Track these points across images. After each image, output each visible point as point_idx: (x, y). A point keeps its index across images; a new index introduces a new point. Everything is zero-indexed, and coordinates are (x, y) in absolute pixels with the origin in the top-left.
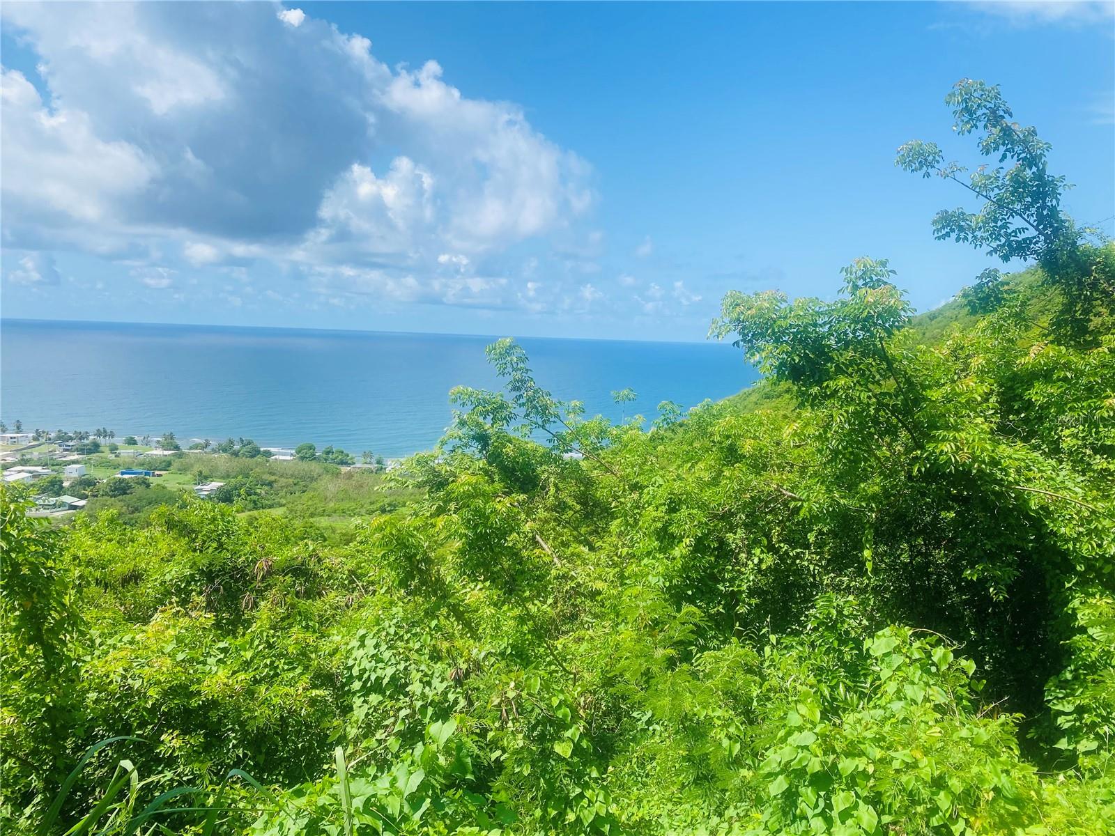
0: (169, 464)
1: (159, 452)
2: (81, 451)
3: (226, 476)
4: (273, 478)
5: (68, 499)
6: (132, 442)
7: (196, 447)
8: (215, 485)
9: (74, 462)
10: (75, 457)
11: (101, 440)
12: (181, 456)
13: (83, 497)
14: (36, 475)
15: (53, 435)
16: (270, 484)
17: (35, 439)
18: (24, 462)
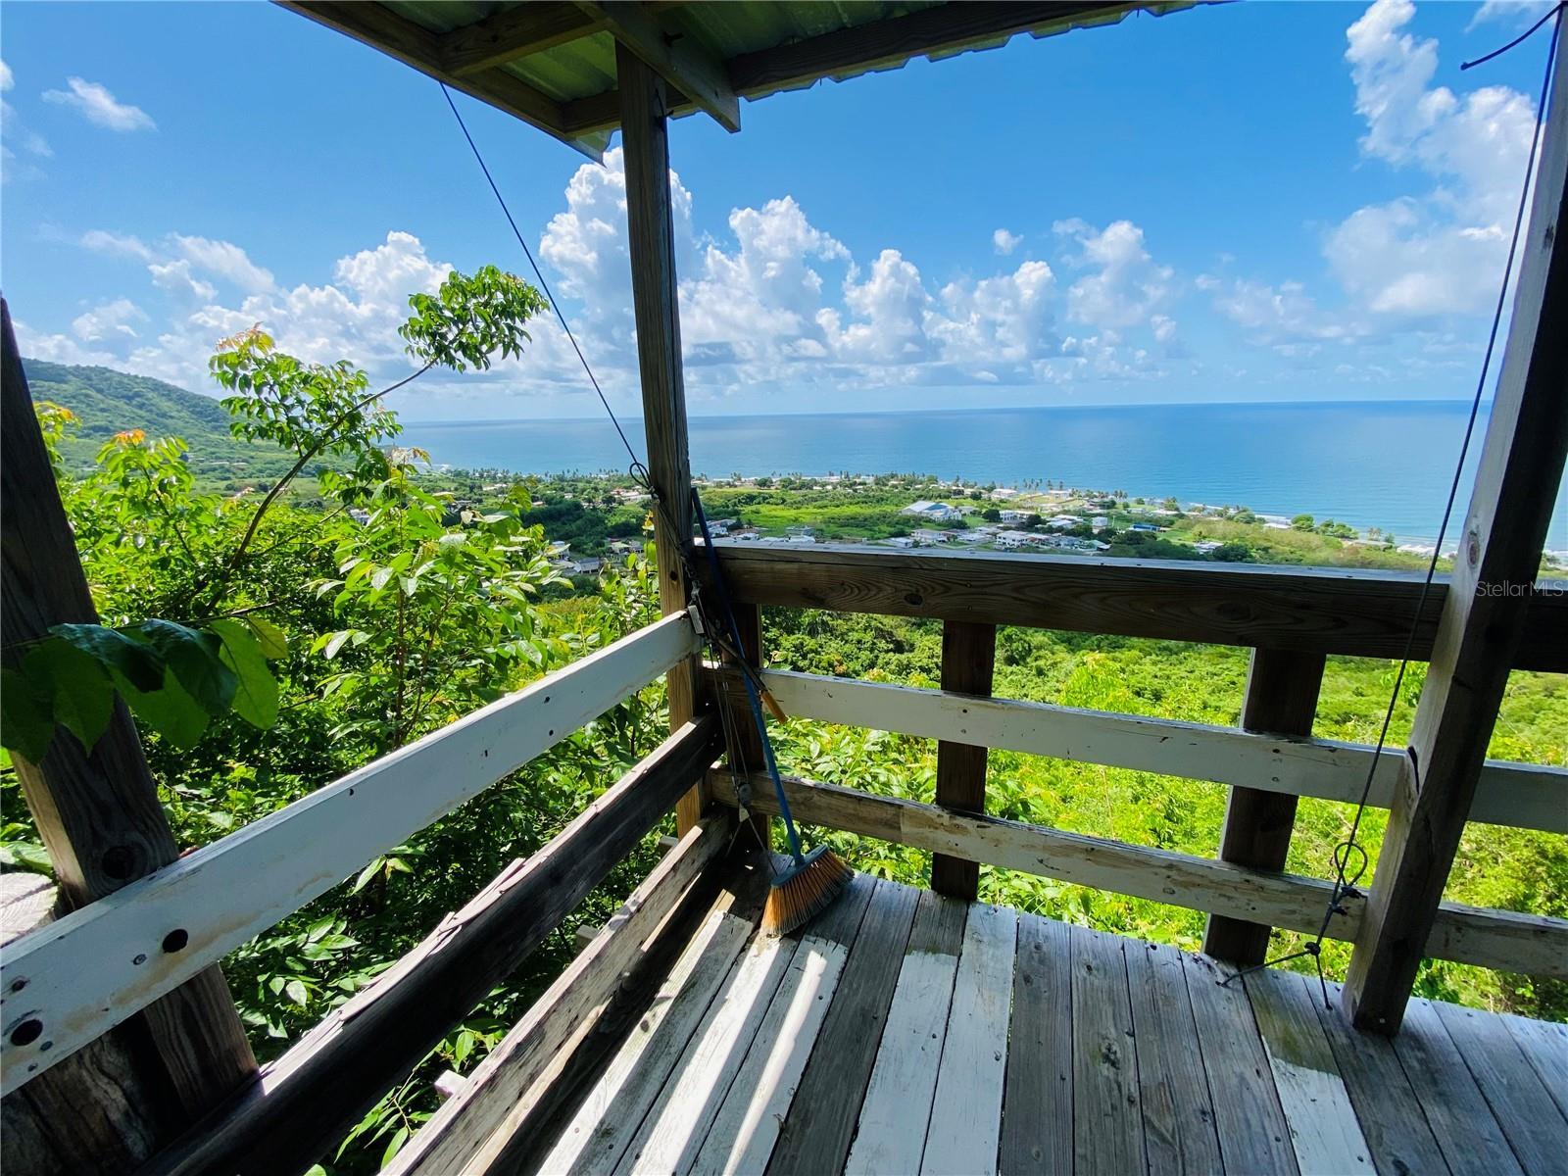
0: (1172, 523)
1: (1163, 512)
2: (1102, 506)
3: (1223, 538)
5: (1097, 543)
6: (1140, 502)
7: (1195, 509)
8: (1214, 544)
9: (1100, 515)
10: (1098, 511)
11: (1117, 500)
12: (1182, 516)
13: (1107, 543)
14: (1074, 523)
15: (1083, 494)
17: (1071, 495)
18: (1065, 512)
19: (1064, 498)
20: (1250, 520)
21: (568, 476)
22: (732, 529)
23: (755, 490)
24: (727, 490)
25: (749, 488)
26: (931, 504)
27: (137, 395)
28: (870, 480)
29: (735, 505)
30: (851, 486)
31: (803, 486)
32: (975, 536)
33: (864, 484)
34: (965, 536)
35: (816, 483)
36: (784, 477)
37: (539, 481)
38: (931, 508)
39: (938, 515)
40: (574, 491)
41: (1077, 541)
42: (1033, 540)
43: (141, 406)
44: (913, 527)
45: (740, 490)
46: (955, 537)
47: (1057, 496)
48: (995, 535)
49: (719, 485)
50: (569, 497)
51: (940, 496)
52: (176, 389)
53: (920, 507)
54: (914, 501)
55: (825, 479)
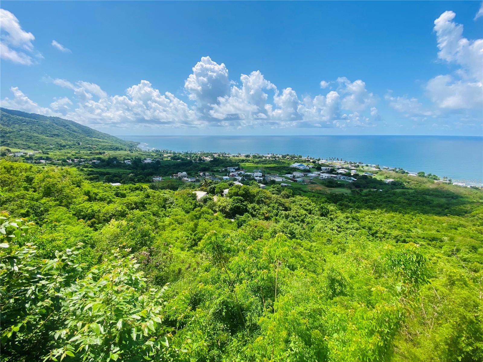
0: (377, 173)
1: (374, 169)
2: (355, 167)
3: (394, 178)
4: (409, 181)
5: (352, 178)
6: (367, 166)
7: (385, 169)
8: (391, 180)
10: (353, 168)
11: (360, 165)
12: (381, 171)
13: (356, 178)
14: (345, 172)
15: (348, 163)
16: (408, 182)
17: (345, 163)
18: (343, 168)
19: (343, 164)
20: (404, 172)
21: (189, 152)
22: (237, 170)
23: (245, 158)
24: (236, 158)
25: (243, 158)
26: (299, 164)
27: (67, 125)
28: (281, 156)
29: (238, 162)
30: (274, 158)
31: (259, 157)
32: (313, 175)
33: (278, 157)
34: (310, 175)
35: (264, 157)
36: (254, 154)
37: (180, 154)
38: (299, 166)
39: (301, 168)
40: (190, 157)
41: (346, 177)
42: (332, 177)
43: (68, 129)
44: (293, 171)
45: (240, 158)
46: (307, 175)
47: (340, 163)
48: (319, 174)
49: (234, 156)
50: (189, 158)
51: (302, 162)
52: (78, 124)
53: (296, 165)
54: (294, 163)
55: (267, 155)
